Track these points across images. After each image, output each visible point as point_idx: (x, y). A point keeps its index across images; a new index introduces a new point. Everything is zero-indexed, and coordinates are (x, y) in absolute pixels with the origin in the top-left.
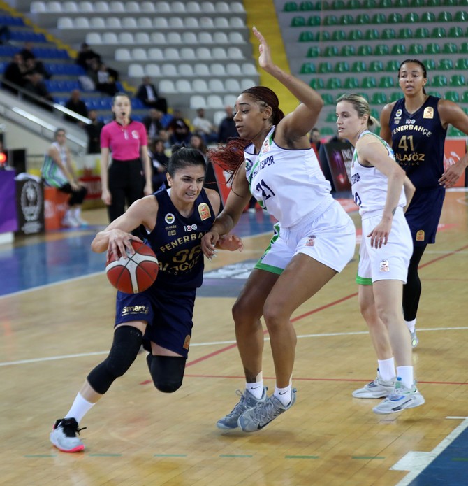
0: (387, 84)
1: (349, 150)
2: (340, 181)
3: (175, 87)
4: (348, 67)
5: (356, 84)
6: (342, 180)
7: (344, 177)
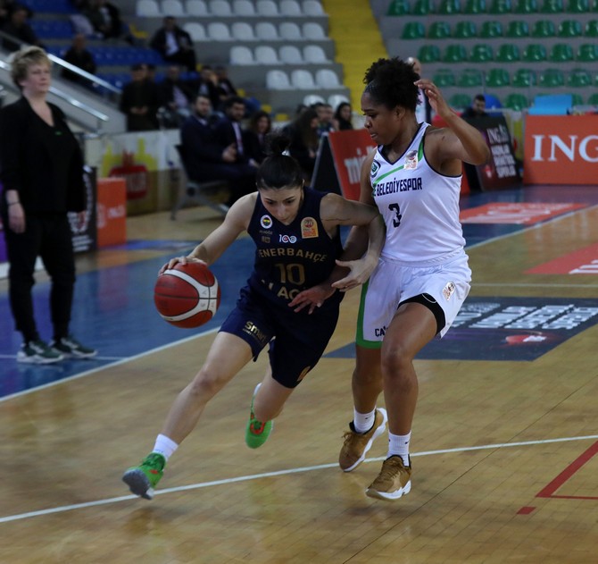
0: (519, 33)
1: (496, 130)
2: (486, 175)
3: (207, 33)
4: (460, 4)
5: (473, 31)
6: (489, 174)
7: (491, 169)
